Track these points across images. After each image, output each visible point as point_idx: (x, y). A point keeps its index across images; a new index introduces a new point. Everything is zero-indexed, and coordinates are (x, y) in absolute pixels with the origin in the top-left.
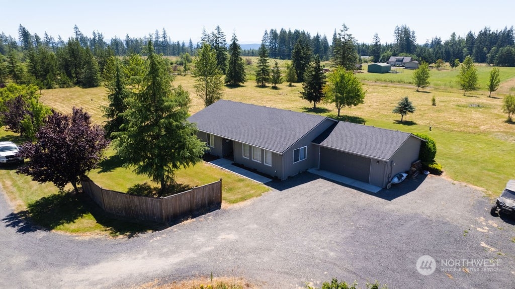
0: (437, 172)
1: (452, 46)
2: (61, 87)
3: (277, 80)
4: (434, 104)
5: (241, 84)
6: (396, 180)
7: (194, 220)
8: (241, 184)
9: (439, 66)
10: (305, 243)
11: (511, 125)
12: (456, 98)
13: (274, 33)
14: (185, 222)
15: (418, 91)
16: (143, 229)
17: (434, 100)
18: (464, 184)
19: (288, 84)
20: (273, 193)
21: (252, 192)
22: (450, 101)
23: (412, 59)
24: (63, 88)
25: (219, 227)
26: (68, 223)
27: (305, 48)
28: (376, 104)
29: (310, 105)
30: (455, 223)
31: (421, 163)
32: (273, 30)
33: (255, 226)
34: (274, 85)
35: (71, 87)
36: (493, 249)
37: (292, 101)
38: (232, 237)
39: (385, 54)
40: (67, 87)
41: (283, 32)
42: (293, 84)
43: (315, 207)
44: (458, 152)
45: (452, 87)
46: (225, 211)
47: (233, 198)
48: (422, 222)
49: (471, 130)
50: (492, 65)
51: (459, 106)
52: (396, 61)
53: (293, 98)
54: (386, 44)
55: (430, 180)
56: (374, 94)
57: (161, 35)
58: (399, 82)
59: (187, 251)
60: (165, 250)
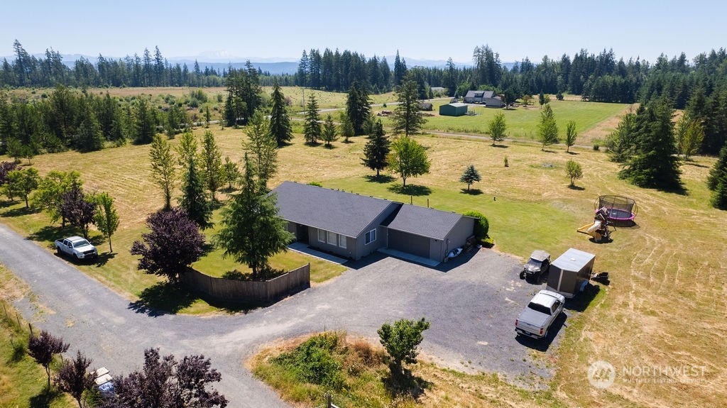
0: (489, 246)
1: (544, 72)
2: (49, 152)
3: (330, 136)
4: (506, 166)
5: (287, 141)
6: (452, 255)
7: (292, 297)
8: (322, 266)
9: (527, 104)
10: (381, 307)
11: (572, 190)
12: (533, 155)
13: (315, 55)
14: (286, 299)
15: (494, 146)
16: (254, 307)
17: (506, 161)
18: (508, 255)
19: (344, 138)
20: (351, 271)
21: (333, 272)
22: (524, 160)
23: (495, 94)
24: (53, 153)
25: (314, 301)
26: (187, 307)
27: (362, 92)
28: (444, 166)
29: (374, 173)
30: (492, 286)
31: (475, 238)
32: (314, 51)
33: (342, 298)
34: (327, 143)
35: (63, 151)
36: (512, 302)
37: (352, 166)
38: (326, 307)
39: (462, 87)
40: (59, 151)
41: (328, 54)
42: (350, 139)
43: (387, 281)
44: (514, 224)
45: (532, 138)
46: (315, 289)
47: (318, 278)
48: (468, 287)
49: (533, 198)
50: (587, 100)
51: (532, 166)
52: (475, 96)
53: (353, 162)
54: (465, 69)
55: (482, 253)
56: (444, 152)
57: (153, 56)
58: (475, 132)
59: (296, 319)
60: (279, 319)
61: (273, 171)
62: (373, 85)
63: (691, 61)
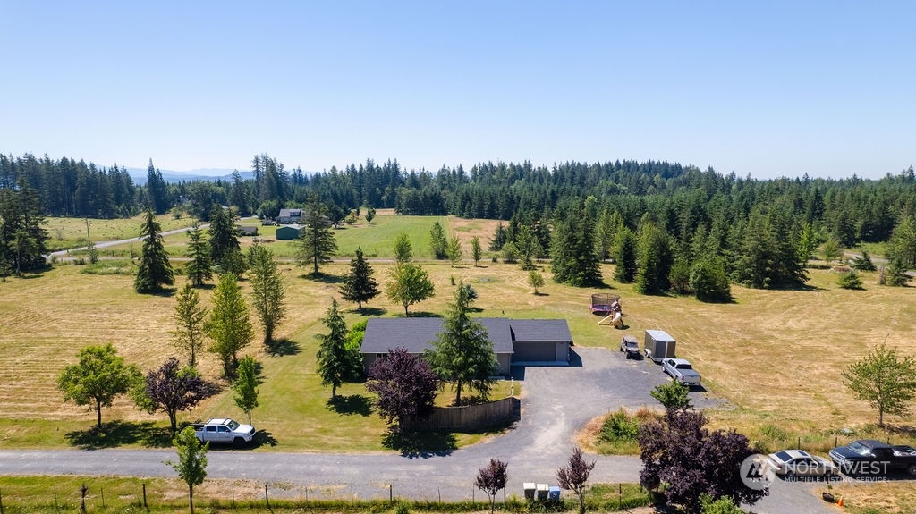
4: (454, 285)
17: (453, 280)
18: (594, 347)
20: (523, 383)
50: (400, 213)
52: (291, 215)
61: (281, 316)
62: (119, 204)
63: (468, 172)
